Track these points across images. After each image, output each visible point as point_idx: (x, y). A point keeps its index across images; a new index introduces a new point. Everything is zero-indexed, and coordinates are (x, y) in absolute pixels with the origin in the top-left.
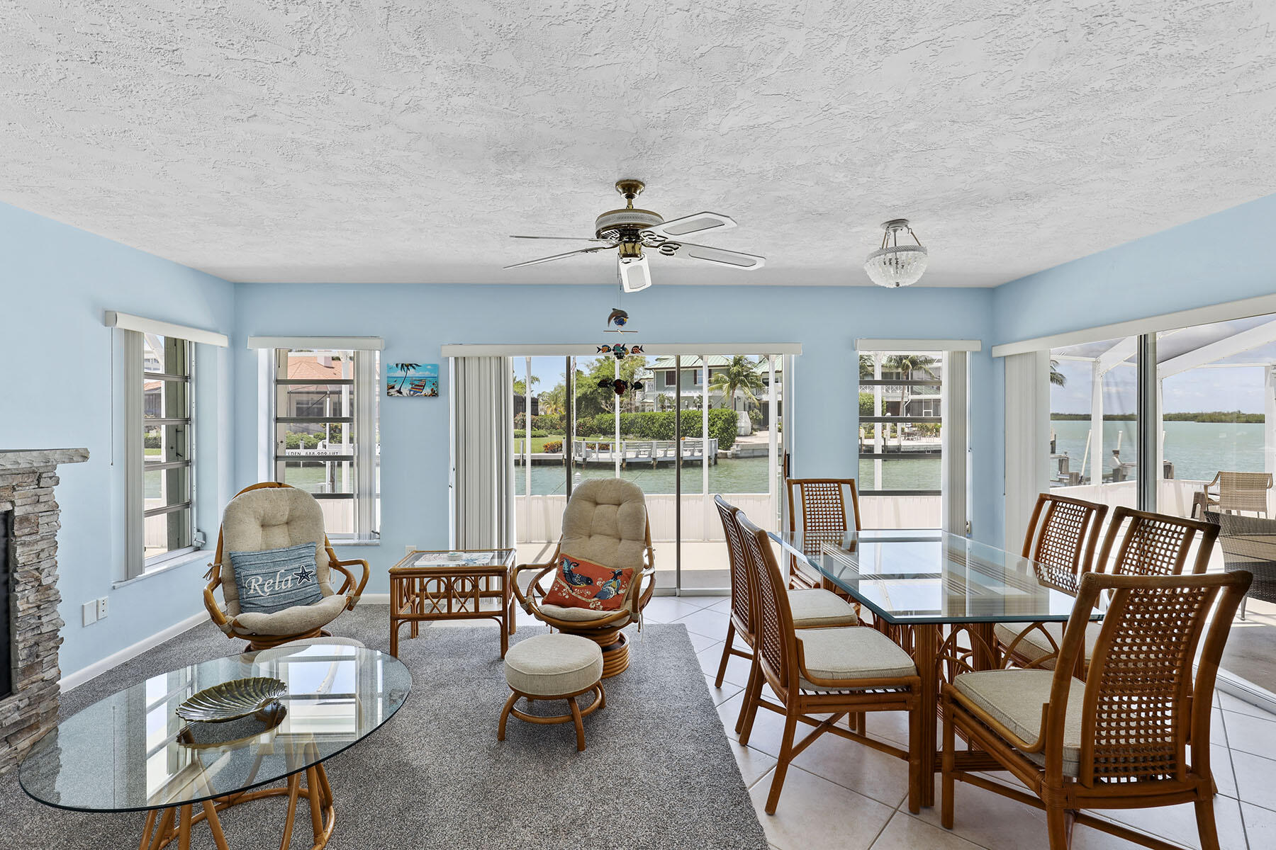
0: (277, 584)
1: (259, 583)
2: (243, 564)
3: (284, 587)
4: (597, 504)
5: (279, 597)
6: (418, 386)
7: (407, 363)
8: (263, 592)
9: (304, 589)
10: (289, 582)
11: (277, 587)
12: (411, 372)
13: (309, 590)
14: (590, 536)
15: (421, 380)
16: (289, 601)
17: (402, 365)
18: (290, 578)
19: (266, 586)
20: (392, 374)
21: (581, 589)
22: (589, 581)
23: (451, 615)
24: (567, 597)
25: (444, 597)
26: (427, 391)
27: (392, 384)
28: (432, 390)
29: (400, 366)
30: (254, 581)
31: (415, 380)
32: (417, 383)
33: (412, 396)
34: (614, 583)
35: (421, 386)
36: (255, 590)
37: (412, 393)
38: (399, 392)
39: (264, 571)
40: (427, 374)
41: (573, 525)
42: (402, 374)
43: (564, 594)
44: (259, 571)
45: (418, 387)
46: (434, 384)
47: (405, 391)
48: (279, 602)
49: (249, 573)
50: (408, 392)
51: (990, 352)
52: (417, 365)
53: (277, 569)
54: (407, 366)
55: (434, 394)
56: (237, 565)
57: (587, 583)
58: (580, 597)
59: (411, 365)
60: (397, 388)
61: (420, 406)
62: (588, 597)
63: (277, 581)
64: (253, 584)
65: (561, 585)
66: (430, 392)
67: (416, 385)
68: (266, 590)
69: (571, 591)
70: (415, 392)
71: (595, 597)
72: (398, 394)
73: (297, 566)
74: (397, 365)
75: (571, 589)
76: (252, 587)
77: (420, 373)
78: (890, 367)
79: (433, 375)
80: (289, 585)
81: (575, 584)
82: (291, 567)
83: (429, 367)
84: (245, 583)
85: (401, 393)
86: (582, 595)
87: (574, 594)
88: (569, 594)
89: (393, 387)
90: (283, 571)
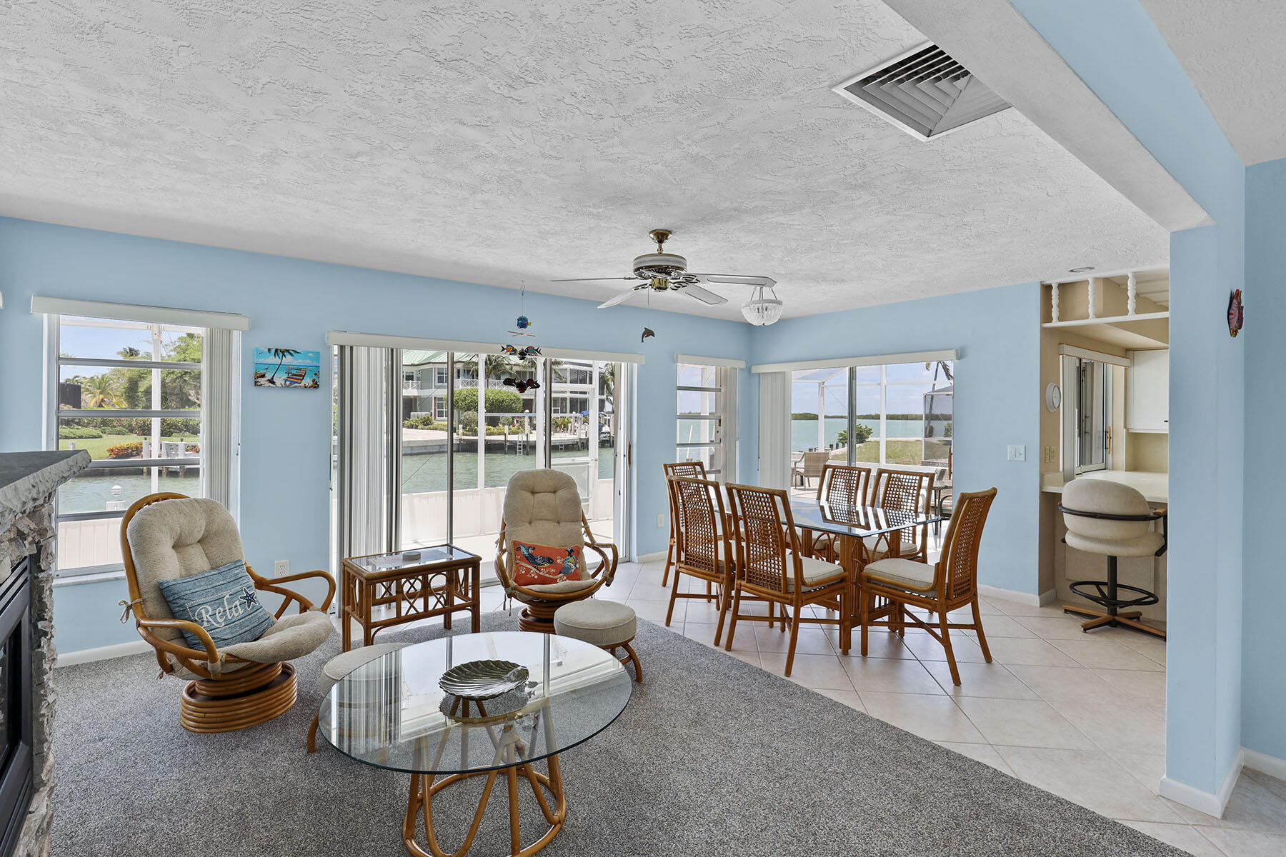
0: (228, 611)
1: (210, 614)
2: (183, 593)
3: (236, 615)
4: (533, 493)
5: (235, 627)
6: (296, 375)
7: (283, 348)
8: (218, 623)
9: (255, 613)
10: (238, 607)
11: (228, 615)
12: (288, 360)
13: (260, 615)
14: (530, 523)
15: (300, 369)
16: (246, 629)
17: (277, 350)
18: (237, 603)
19: (218, 616)
20: (262, 360)
21: (546, 568)
22: (550, 561)
23: (428, 613)
24: (536, 577)
25: (420, 597)
26: (308, 381)
27: (262, 372)
28: (314, 380)
29: (273, 351)
30: (203, 611)
31: (292, 369)
32: (294, 372)
33: (288, 387)
34: (571, 559)
35: (300, 376)
36: (208, 622)
37: (288, 383)
38: (272, 381)
39: (209, 599)
40: (308, 362)
41: (513, 515)
42: (277, 360)
43: (533, 575)
44: (205, 600)
45: (295, 377)
46: (316, 374)
47: (279, 380)
48: (236, 632)
49: (195, 603)
50: (283, 383)
51: (750, 370)
52: (295, 351)
53: (221, 594)
54: (283, 352)
55: (316, 385)
56: (176, 596)
57: (549, 562)
58: (547, 575)
59: (288, 351)
60: (269, 376)
61: (299, 399)
62: (554, 574)
63: (227, 608)
64: (204, 616)
65: (526, 568)
66: (311, 383)
67: (293, 375)
68: (220, 621)
69: (538, 572)
70: (292, 383)
71: (560, 573)
72: (270, 384)
73: (238, 588)
74: (269, 350)
75: (538, 570)
76: (205, 619)
77: (300, 361)
78: (525, 367)
79: (315, 364)
80: (241, 611)
81: (540, 564)
82: (233, 591)
83: (311, 355)
84: (194, 616)
85: (273, 383)
86: (549, 573)
87: (541, 573)
88: (537, 574)
89: (263, 376)
90: (228, 596)
